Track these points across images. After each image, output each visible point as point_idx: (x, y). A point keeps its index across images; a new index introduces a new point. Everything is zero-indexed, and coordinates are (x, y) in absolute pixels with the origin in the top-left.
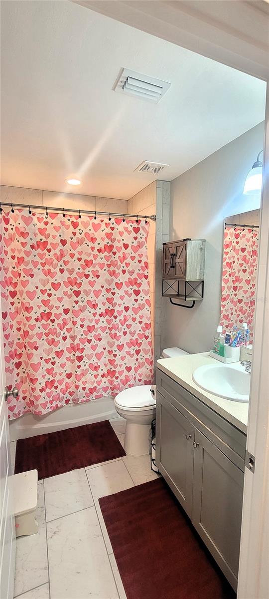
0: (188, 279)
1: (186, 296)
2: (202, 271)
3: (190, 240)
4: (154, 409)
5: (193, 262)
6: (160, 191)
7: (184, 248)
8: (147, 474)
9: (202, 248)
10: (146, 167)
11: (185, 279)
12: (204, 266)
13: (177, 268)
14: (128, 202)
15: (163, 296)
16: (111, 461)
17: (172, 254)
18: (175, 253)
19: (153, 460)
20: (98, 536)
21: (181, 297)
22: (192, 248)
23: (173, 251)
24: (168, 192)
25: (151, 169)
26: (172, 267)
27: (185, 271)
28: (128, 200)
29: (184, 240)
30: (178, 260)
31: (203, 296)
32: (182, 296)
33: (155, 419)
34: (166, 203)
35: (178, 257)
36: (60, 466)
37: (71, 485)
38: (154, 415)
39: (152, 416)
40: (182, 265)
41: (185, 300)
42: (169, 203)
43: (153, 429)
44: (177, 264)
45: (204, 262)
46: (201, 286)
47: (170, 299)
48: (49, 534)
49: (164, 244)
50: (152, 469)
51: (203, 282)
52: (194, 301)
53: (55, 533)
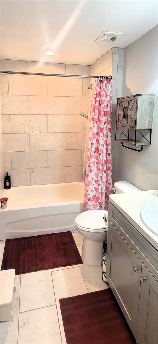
0: (138, 128)
1: (135, 141)
2: (151, 122)
3: (141, 95)
4: (106, 232)
5: (143, 114)
6: (116, 56)
7: (135, 102)
8: (98, 283)
9: (151, 102)
10: (105, 37)
11: (136, 127)
12: (152, 117)
13: (128, 119)
14: (90, 67)
15: (116, 140)
16: (71, 267)
17: (125, 107)
18: (127, 106)
19: (104, 272)
20: (57, 334)
21: (131, 142)
22: (142, 103)
23: (125, 104)
24: (123, 56)
25: (109, 38)
26: (124, 117)
27: (136, 121)
28: (90, 66)
29: (136, 96)
30: (129, 112)
31: (150, 142)
32: (132, 140)
33: (107, 240)
34: (120, 66)
35: (129, 109)
36: (33, 265)
37: (40, 282)
38: (106, 236)
39: (104, 237)
40: (133, 116)
41: (135, 145)
42: (124, 66)
43: (105, 247)
44: (129, 115)
45: (152, 113)
46: (149, 134)
47: (122, 143)
48: (21, 324)
49: (118, 99)
50: (103, 279)
51: (151, 130)
52: (142, 146)
53: (24, 324)
